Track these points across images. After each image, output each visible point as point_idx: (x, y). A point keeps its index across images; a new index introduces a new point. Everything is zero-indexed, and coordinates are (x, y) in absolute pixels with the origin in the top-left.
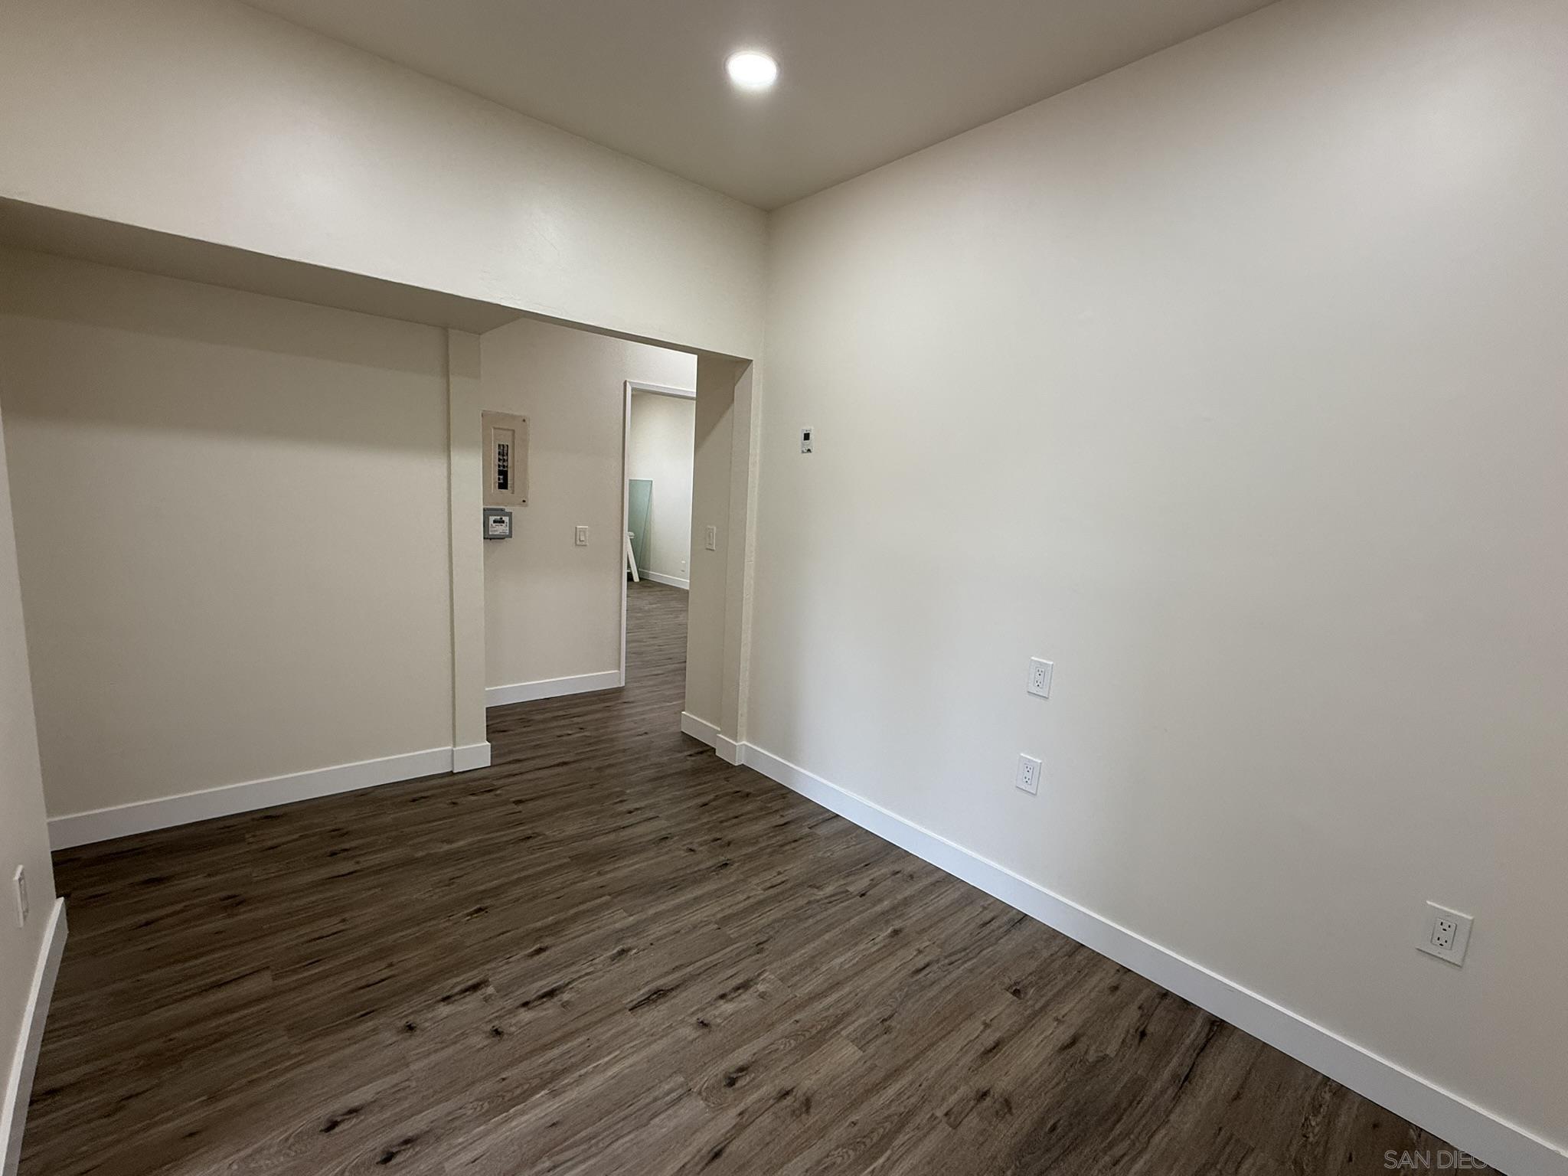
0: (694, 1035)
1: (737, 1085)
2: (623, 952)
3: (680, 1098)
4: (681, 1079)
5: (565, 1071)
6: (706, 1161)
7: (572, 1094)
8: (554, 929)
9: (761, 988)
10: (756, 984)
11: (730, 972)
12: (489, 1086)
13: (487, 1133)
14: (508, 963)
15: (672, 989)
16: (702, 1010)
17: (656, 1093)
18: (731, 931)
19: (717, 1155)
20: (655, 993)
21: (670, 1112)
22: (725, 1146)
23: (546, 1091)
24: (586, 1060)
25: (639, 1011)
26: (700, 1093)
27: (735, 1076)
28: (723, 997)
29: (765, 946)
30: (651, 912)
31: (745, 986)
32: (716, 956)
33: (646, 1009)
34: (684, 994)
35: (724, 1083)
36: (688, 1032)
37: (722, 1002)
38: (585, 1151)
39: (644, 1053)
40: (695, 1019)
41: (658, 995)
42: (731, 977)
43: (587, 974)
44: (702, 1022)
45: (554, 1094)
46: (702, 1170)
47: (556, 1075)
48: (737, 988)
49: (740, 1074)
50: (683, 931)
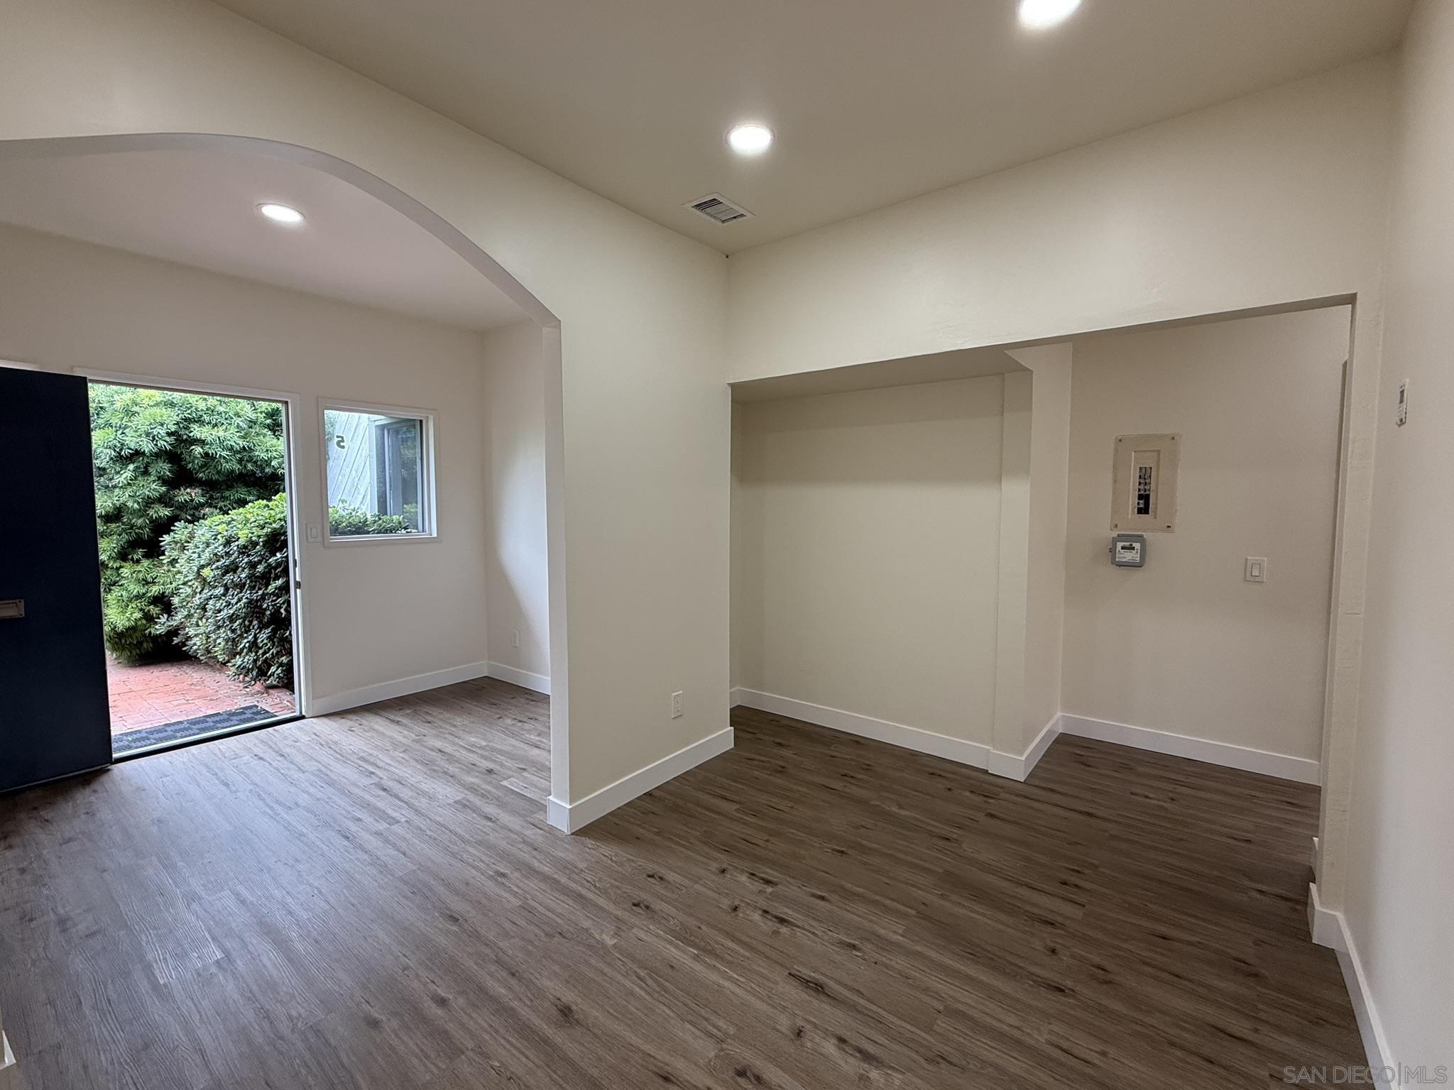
0: (783, 1029)
1: (739, 1079)
2: (854, 947)
3: (711, 1035)
4: (732, 1030)
5: (717, 956)
6: (661, 1073)
7: (698, 967)
8: (848, 895)
9: (874, 1074)
10: (876, 1068)
11: (882, 1040)
12: (691, 922)
13: (658, 936)
14: (799, 887)
15: (829, 996)
16: (815, 1026)
17: (714, 1019)
18: (942, 1024)
19: (666, 1079)
20: (816, 984)
21: (698, 1033)
22: (673, 1083)
23: (695, 952)
24: (730, 964)
25: (791, 980)
26: (722, 1050)
27: (749, 1074)
28: (842, 1040)
29: (944, 1065)
30: (919, 948)
31: (867, 1057)
32: (892, 1018)
33: (794, 983)
34: (828, 1007)
35: (738, 1068)
36: (784, 1023)
37: (834, 1041)
38: (654, 990)
39: (749, 998)
40: (802, 1024)
41: (818, 988)
42: (875, 1042)
43: (814, 933)
44: (801, 1031)
45: (696, 958)
46: (651, 1071)
47: (712, 953)
48: (860, 1051)
49: (752, 1079)
50: (910, 981)
